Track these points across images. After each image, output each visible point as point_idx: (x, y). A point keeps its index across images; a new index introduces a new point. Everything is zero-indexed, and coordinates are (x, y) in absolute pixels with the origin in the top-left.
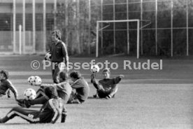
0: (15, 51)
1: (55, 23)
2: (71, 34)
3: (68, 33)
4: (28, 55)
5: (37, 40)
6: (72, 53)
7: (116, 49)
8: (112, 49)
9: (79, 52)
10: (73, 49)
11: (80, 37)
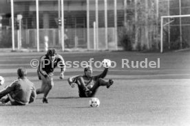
0: (89, 48)
1: (125, 19)
2: (140, 30)
3: (137, 29)
4: (101, 51)
5: (108, 36)
6: (142, 49)
7: (183, 44)
8: (179, 44)
9: (148, 47)
10: (142, 45)
11: (149, 33)
